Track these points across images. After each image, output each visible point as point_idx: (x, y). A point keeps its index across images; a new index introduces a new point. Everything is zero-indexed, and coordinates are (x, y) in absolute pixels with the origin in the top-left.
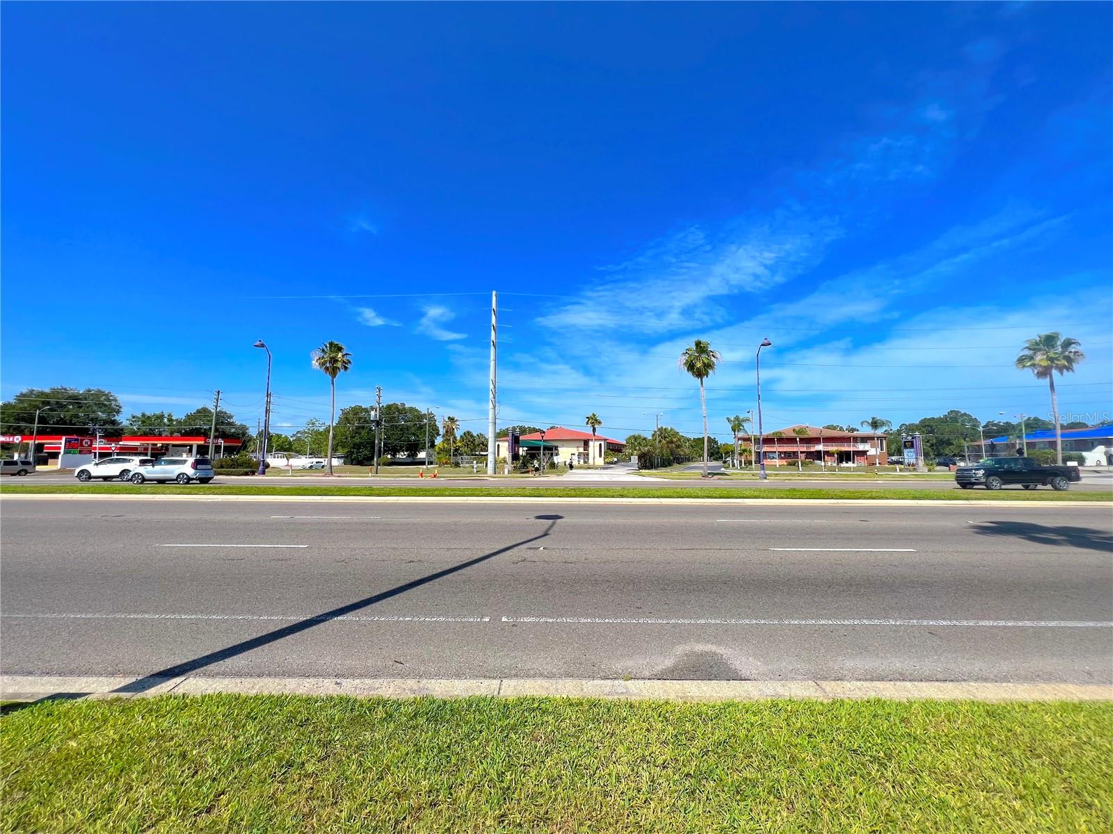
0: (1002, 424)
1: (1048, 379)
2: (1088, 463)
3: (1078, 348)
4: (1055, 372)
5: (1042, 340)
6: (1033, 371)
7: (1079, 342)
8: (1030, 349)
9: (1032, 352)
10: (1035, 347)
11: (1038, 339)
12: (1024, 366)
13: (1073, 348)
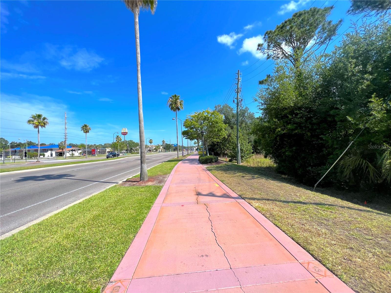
0: (18, 143)
1: (38, 129)
2: (46, 156)
3: (47, 121)
4: (40, 127)
5: (37, 116)
6: (33, 126)
7: (48, 119)
8: (33, 118)
9: (33, 119)
10: (34, 117)
11: (36, 115)
12: (30, 123)
13: (45, 120)
